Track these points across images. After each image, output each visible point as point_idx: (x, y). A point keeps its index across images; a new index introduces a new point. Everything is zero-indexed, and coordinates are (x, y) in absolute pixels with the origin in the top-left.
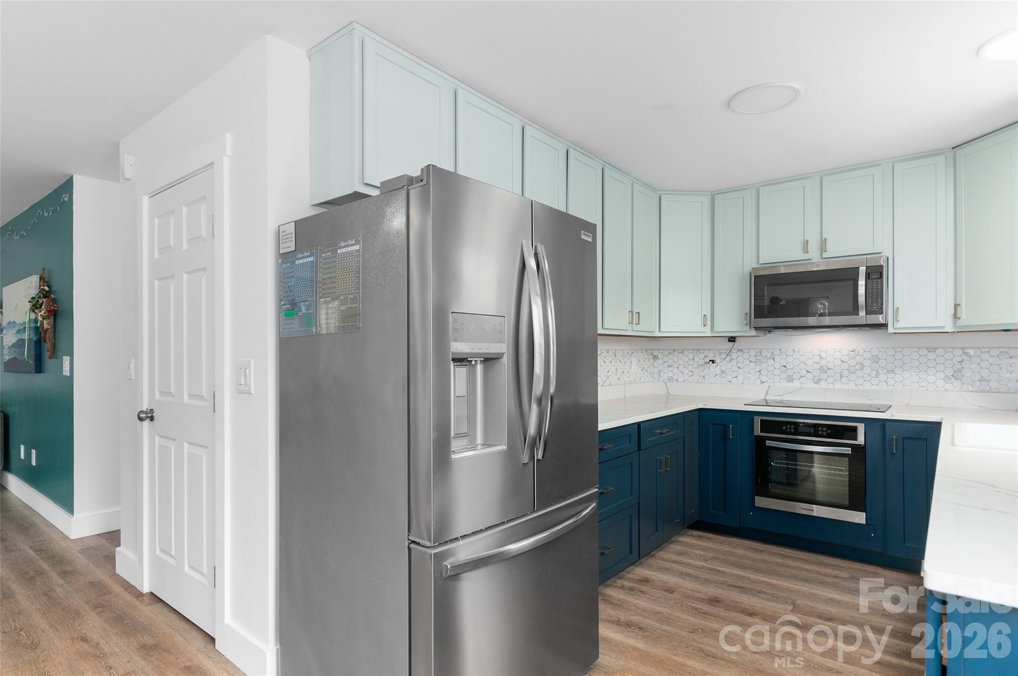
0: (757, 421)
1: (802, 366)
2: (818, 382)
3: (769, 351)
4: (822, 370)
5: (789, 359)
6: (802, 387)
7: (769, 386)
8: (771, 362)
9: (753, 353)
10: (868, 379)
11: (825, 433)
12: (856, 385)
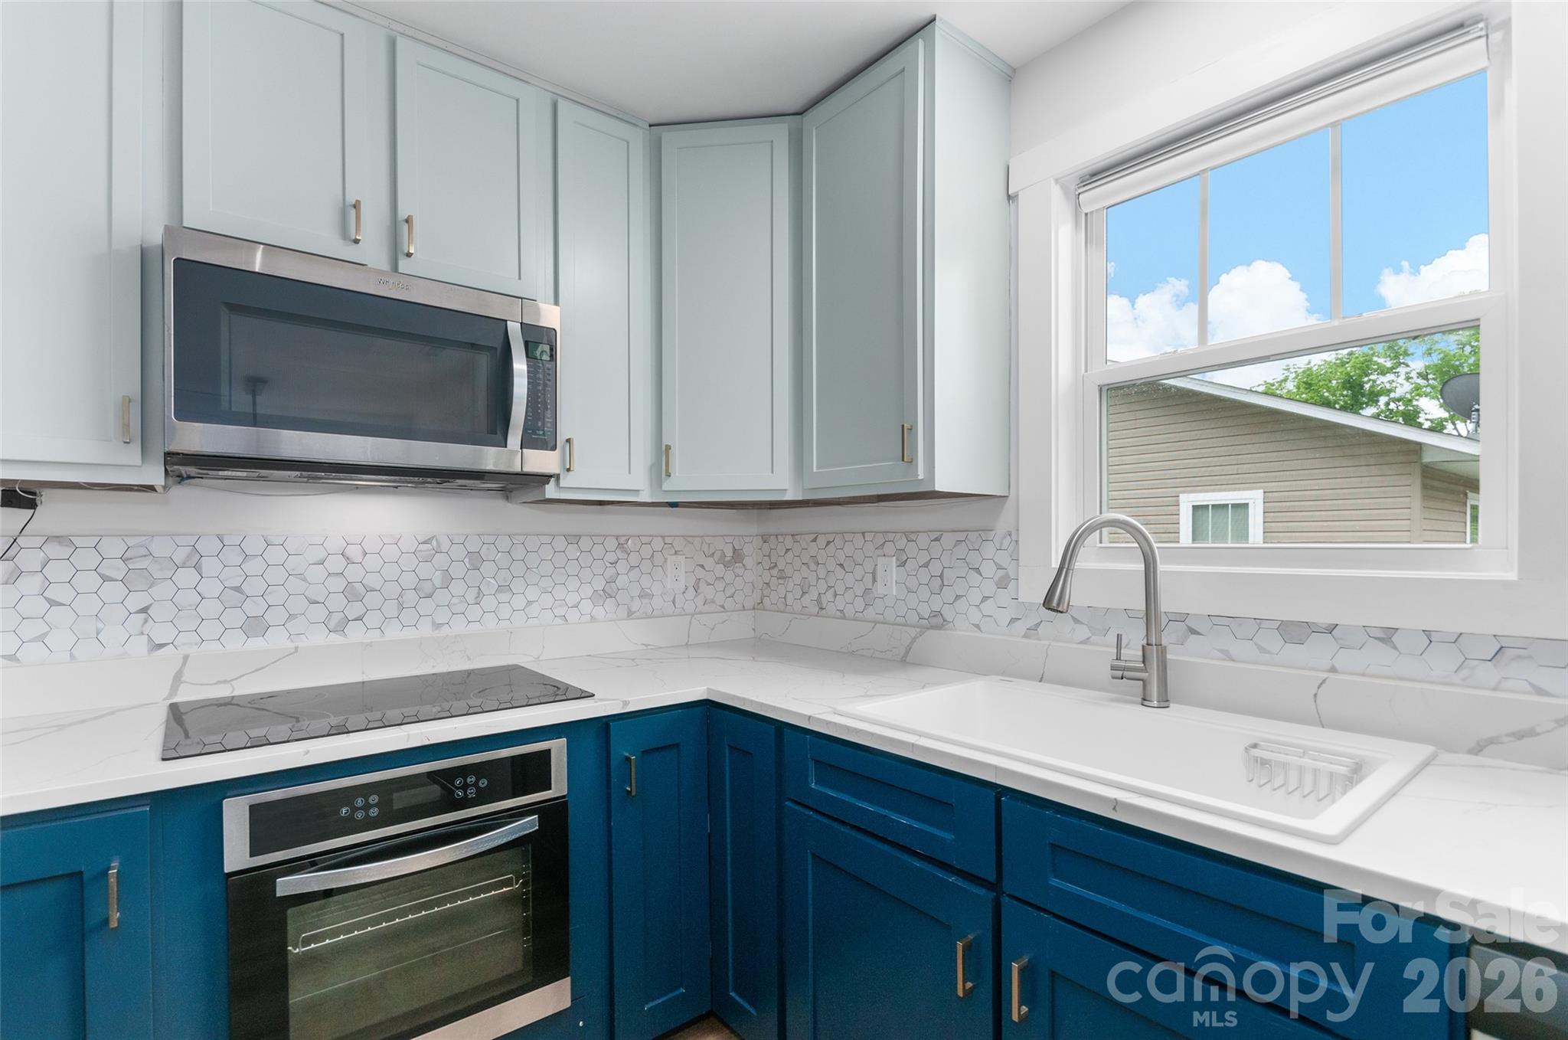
0: (235, 817)
1: (294, 584)
2: (340, 629)
3: (180, 540)
4: (351, 593)
5: (253, 567)
6: (296, 649)
7: (186, 658)
8: (187, 577)
9: (114, 548)
10: (461, 608)
11: (471, 793)
12: (437, 626)
